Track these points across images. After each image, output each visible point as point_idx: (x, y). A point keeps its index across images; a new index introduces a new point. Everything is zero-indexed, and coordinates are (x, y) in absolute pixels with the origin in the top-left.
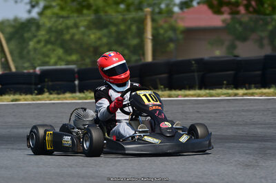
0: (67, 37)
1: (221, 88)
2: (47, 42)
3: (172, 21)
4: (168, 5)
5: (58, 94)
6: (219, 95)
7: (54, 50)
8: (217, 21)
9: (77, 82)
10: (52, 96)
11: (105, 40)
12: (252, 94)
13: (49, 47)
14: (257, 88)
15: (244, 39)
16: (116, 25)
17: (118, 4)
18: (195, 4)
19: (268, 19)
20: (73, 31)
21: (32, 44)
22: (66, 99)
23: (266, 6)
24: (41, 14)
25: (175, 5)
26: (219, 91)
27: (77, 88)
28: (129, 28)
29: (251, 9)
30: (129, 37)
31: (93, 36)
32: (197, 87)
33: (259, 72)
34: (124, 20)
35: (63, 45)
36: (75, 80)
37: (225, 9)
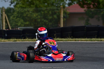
0: (25, 15)
2: (17, 17)
3: (65, 10)
4: (63, 4)
7: (20, 20)
8: (82, 10)
11: (39, 17)
13: (18, 19)
15: (92, 17)
16: (44, 11)
17: (44, 3)
19: (102, 10)
20: (28, 13)
23: (101, 5)
24: (15, 6)
25: (66, 4)
28: (49, 12)
29: (95, 6)
30: (48, 16)
31: (35, 15)
34: (47, 9)
35: (23, 18)
37: (85, 6)
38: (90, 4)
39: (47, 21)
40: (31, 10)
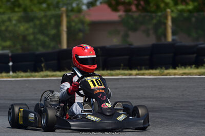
0: (3, 28)
1: (119, 69)
3: (81, 16)
4: (78, 5)
6: (117, 75)
8: (115, 16)
9: (11, 64)
11: (31, 31)
12: (143, 74)
14: (146, 69)
15: (135, 29)
16: (40, 19)
17: (41, 3)
18: (98, 3)
19: (154, 15)
20: (8, 23)
22: (2, 77)
23: (152, 5)
25: (83, 4)
26: (117, 72)
27: (11, 69)
28: (49, 22)
29: (140, 8)
30: (49, 28)
31: (22, 28)
32: (101, 68)
33: (147, 57)
34: (45, 16)
36: (9, 63)
37: (121, 8)
38: (129, 4)
39: (47, 39)
40: (15, 17)
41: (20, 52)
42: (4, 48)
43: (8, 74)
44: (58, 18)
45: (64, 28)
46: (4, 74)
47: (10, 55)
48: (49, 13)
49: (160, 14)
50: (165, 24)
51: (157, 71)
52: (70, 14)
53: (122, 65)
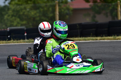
0: (21, 13)
1: (90, 36)
2: (13, 16)
3: (67, 5)
5: (17, 40)
6: (89, 40)
8: (87, 5)
9: (26, 34)
10: (14, 41)
11: (38, 15)
12: (104, 39)
13: (14, 18)
14: (106, 36)
15: (99, 13)
16: (43, 8)
19: (110, 4)
20: (24, 11)
21: (6, 17)
22: (21, 42)
26: (89, 38)
28: (49, 9)
30: (49, 13)
31: (33, 13)
32: (79, 36)
33: (106, 29)
34: (46, 6)
35: (20, 17)
36: (25, 34)
40: (28, 7)
41: (31, 27)
42: (22, 25)
43: (24, 41)
44: (54, 7)
45: (57, 13)
46: (22, 41)
47: (25, 29)
48: (48, 4)
49: (114, 4)
50: (117, 9)
51: (112, 37)
52: (61, 4)
53: (92, 34)
